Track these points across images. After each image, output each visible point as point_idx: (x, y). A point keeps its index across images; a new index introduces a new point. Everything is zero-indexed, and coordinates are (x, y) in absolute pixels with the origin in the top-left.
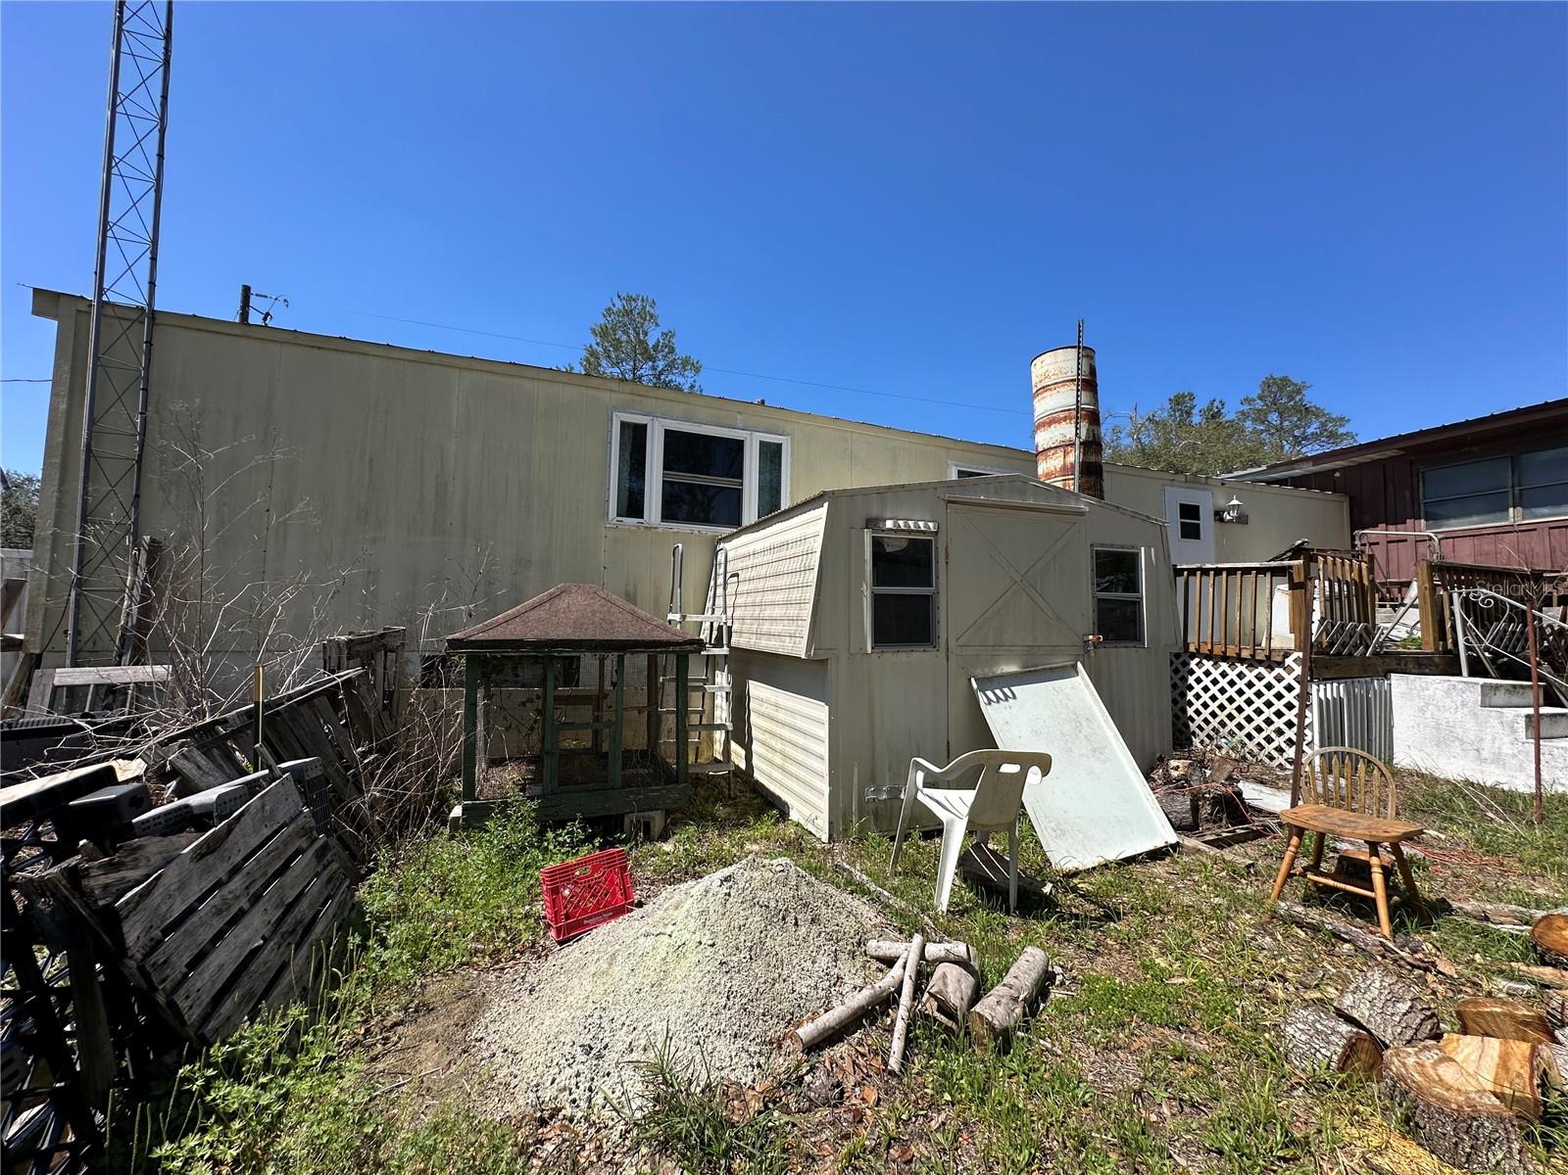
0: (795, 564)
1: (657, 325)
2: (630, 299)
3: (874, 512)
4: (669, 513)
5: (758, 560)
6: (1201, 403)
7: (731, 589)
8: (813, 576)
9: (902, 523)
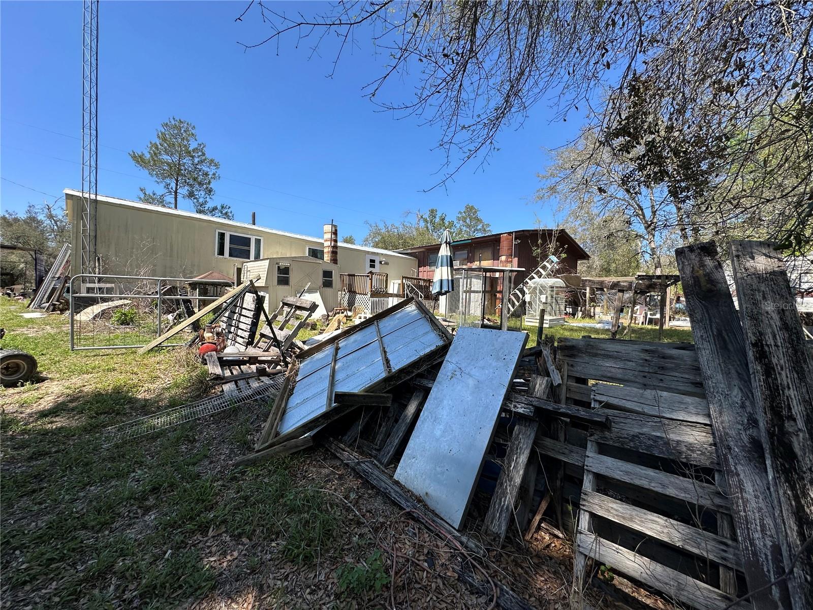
0: (263, 270)
1: (196, 140)
2: (181, 122)
3: (278, 262)
4: (231, 255)
5: (255, 268)
6: (439, 214)
7: (248, 274)
8: (266, 272)
9: (283, 264)
